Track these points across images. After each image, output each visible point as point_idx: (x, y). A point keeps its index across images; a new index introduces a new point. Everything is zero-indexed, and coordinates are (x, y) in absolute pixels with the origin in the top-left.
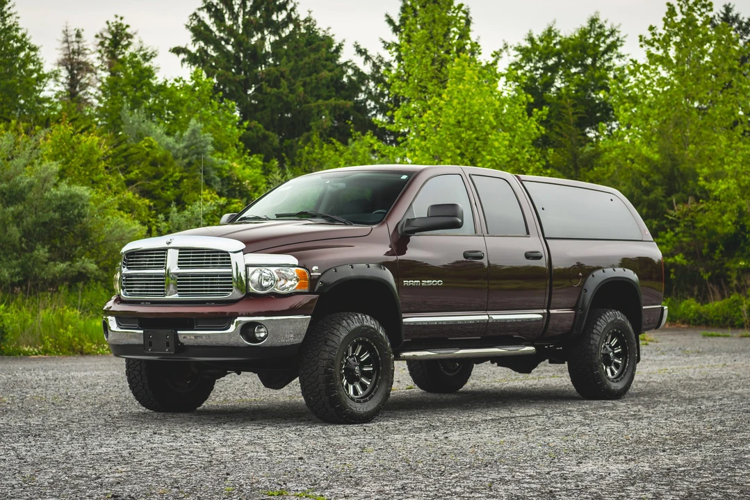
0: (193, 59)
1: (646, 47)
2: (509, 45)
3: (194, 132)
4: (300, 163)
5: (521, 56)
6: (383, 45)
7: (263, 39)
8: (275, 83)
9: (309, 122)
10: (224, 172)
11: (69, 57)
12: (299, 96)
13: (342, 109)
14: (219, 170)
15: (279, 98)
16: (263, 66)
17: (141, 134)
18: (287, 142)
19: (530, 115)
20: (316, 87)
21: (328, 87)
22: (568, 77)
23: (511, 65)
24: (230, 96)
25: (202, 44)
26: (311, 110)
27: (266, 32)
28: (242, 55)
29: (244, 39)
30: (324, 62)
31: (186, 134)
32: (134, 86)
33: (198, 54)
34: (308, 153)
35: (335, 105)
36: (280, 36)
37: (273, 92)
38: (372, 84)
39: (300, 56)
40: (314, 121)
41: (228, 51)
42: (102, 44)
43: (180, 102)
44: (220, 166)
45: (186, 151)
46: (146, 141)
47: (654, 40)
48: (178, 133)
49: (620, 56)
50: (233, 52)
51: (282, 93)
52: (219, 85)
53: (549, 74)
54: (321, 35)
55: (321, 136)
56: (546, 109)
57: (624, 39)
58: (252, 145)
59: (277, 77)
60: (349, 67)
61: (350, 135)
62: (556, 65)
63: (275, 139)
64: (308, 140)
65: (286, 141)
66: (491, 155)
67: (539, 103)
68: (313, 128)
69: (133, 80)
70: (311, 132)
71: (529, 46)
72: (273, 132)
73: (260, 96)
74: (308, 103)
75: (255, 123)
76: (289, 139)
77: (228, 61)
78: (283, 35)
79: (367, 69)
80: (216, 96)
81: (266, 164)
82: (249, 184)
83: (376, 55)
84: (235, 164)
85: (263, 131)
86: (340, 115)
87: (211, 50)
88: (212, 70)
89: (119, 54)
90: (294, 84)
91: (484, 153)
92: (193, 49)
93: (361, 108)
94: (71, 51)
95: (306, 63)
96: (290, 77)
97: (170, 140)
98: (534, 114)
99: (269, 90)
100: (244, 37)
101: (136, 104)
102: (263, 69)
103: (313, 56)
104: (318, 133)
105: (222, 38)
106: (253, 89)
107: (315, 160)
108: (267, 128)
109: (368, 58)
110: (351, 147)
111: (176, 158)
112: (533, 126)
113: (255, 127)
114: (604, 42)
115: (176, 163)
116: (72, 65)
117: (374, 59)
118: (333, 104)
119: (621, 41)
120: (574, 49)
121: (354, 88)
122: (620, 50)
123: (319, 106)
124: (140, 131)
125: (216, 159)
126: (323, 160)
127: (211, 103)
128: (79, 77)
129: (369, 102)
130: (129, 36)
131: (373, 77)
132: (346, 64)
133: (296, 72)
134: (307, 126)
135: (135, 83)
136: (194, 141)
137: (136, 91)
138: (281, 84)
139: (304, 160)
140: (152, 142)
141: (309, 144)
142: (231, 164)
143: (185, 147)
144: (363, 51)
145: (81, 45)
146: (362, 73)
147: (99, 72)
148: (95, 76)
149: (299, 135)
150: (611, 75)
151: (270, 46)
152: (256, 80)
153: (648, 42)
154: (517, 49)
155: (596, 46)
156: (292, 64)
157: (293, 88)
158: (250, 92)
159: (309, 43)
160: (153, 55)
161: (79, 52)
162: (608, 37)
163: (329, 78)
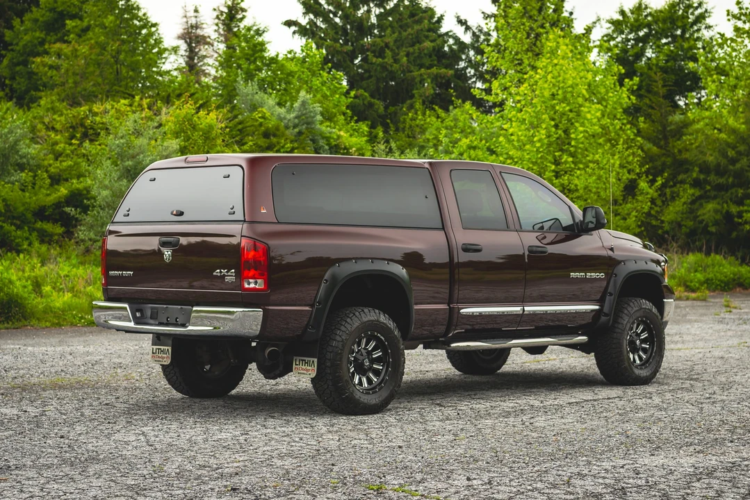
0: (303, 31)
1: (733, 21)
2: (602, 17)
3: (304, 103)
4: (404, 130)
5: (613, 28)
6: (482, 15)
7: (369, 11)
8: (380, 53)
9: (413, 90)
10: (332, 140)
11: (188, 31)
12: (403, 66)
13: (444, 77)
14: (328, 139)
15: (384, 67)
16: (369, 37)
17: (255, 105)
18: (392, 109)
19: (621, 85)
20: (419, 57)
21: (430, 56)
22: (659, 48)
23: (603, 37)
24: (337, 67)
25: (312, 16)
26: (414, 78)
27: (372, 5)
28: (349, 27)
29: (351, 12)
30: (426, 33)
31: (296, 105)
32: (247, 59)
33: (308, 27)
34: (411, 120)
35: (437, 74)
36: (385, 8)
37: (378, 62)
38: (472, 53)
39: (404, 27)
40: (417, 89)
41: (336, 23)
42: (217, 17)
43: (291, 74)
44: (328, 135)
45: (296, 121)
46: (259, 112)
47: (741, 14)
48: (288, 104)
49: (708, 27)
50: (341, 24)
51: (386, 63)
52: (327, 55)
53: (641, 44)
54: (423, 7)
55: (424, 103)
56: (636, 79)
57: (712, 11)
58: (359, 113)
59: (382, 47)
60: (450, 36)
61: (452, 102)
62: (647, 36)
63: (380, 105)
64: (411, 107)
65: (391, 107)
66: (584, 127)
67: (630, 74)
68: (416, 95)
69: (247, 54)
70: (414, 100)
71: (621, 18)
72: (378, 99)
73: (366, 66)
74: (411, 72)
75: (361, 91)
76: (393, 106)
77: (337, 33)
78: (388, 7)
79: (467, 38)
80: (326, 67)
81: (373, 130)
82: (355, 151)
83: (476, 25)
84: (342, 133)
85: (369, 99)
86: (443, 83)
87: (320, 23)
88: (321, 42)
89: (235, 27)
90: (398, 54)
91: (577, 125)
92: (304, 21)
93: (461, 75)
94: (189, 25)
95: (409, 34)
96: (394, 48)
97: (282, 111)
98: (626, 84)
99: (374, 60)
100: (351, 10)
101: (249, 76)
102: (369, 40)
103: (416, 27)
104: (421, 101)
105: (330, 11)
106: (360, 59)
107: (417, 126)
108: (372, 96)
109: (468, 28)
110: (452, 114)
111: (287, 127)
112: (625, 95)
113: (361, 95)
114: (692, 14)
115: (288, 132)
116: (190, 38)
117: (474, 29)
118: (435, 73)
119: (709, 12)
120: (664, 21)
121: (455, 56)
122: (708, 21)
123: (421, 75)
124: (254, 103)
125: (324, 128)
126: (425, 126)
127: (320, 74)
128: (197, 50)
129: (469, 70)
130: (243, 10)
131: (473, 46)
132: (447, 34)
133: (399, 43)
134: (410, 94)
135: (249, 57)
136: (304, 112)
137: (250, 64)
138: (386, 55)
139: (407, 126)
140: (265, 113)
141: (413, 111)
142: (338, 133)
143: (296, 117)
144: (463, 21)
145: (198, 20)
146: (463, 42)
147: (216, 44)
148: (212, 48)
149: (403, 102)
150: (700, 45)
151: (375, 18)
152: (363, 50)
153: (734, 16)
154: (609, 22)
155: (685, 17)
156: (396, 35)
157: (397, 58)
158: (356, 62)
159: (412, 15)
160: (266, 30)
161: (196, 27)
162: (696, 8)
163: (431, 49)
